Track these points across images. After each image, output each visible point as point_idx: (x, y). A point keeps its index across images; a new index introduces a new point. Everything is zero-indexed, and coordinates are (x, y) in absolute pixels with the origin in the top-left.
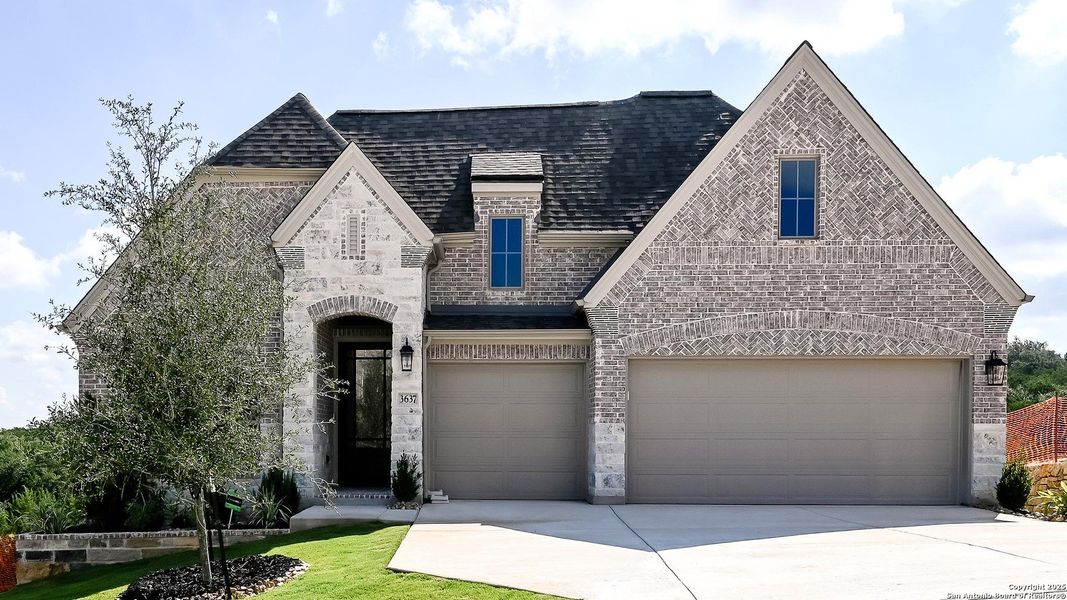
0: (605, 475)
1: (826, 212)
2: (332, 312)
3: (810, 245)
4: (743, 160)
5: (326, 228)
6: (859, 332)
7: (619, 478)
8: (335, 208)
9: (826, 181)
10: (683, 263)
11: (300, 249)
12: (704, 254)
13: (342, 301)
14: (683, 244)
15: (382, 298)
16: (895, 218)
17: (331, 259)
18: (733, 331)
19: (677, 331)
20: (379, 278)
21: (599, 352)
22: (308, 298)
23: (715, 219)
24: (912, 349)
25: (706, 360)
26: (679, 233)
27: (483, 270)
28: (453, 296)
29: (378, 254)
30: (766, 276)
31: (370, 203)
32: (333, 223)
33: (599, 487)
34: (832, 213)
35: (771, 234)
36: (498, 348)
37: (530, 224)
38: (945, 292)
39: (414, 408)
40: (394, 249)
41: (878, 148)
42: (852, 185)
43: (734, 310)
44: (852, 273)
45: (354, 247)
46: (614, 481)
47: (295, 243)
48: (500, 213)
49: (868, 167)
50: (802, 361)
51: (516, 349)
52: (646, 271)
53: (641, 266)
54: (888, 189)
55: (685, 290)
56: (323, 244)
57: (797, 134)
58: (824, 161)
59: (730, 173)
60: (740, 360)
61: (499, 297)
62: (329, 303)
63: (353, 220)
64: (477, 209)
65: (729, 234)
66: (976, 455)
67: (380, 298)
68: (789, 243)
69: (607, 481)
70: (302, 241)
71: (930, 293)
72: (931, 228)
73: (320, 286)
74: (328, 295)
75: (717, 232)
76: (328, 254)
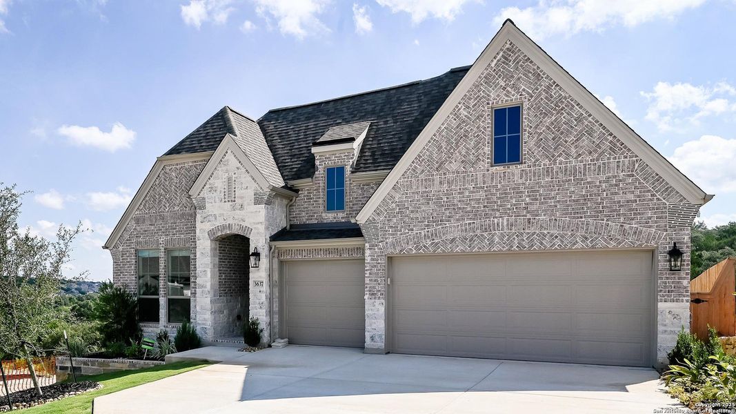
0: (372, 334)
1: (528, 143)
2: (219, 234)
3: (515, 169)
4: (464, 113)
5: (216, 185)
6: (555, 232)
7: (380, 336)
8: (220, 173)
9: (527, 120)
10: (421, 189)
11: (204, 198)
12: (437, 182)
13: (224, 227)
14: (422, 177)
15: (244, 224)
16: (585, 142)
17: (218, 204)
18: (457, 234)
19: (418, 236)
20: (242, 212)
21: (368, 252)
22: (208, 226)
23: (444, 156)
24: (601, 243)
25: (439, 256)
26: (419, 169)
27: (321, 201)
28: (303, 218)
29: (242, 198)
30: (482, 194)
31: (238, 168)
32: (219, 182)
33: (368, 342)
34: (532, 143)
35: (485, 163)
36: (318, 251)
37: (348, 169)
38: (631, 197)
39: (261, 290)
40: (250, 194)
41: (569, 90)
42: (548, 121)
43: (458, 220)
44: (549, 187)
45: (230, 196)
46: (377, 338)
47: (201, 195)
48: (330, 164)
49: (561, 104)
50: (510, 254)
51: (328, 251)
52: (397, 197)
53: (393, 193)
54: (579, 120)
55: (423, 208)
56: (215, 194)
57: (504, 89)
58: (526, 105)
59: (454, 124)
60: (463, 256)
61: (330, 217)
62: (218, 228)
63: (229, 179)
64: (317, 163)
65: (454, 166)
66: (660, 328)
67: (243, 224)
68: (499, 169)
69: (372, 338)
70: (205, 194)
71: (616, 198)
72: (616, 147)
73: (213, 219)
74: (218, 224)
75: (446, 165)
76: (217, 200)
